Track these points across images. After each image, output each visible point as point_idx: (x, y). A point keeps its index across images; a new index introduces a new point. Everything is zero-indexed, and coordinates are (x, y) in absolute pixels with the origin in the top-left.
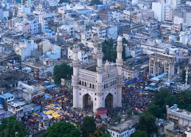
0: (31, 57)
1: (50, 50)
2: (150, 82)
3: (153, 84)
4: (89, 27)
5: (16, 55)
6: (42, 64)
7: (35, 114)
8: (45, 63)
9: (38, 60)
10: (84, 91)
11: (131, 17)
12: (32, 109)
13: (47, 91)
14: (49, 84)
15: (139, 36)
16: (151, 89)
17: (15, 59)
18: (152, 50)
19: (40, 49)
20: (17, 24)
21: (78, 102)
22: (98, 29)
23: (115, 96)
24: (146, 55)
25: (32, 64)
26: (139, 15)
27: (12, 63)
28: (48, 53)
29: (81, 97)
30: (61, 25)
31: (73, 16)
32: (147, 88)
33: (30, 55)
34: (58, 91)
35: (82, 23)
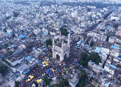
0: (39, 34)
1: (45, 31)
2: (77, 45)
3: (78, 46)
4: (56, 22)
5: (34, 34)
6: (42, 38)
7: (39, 64)
8: (43, 37)
9: (41, 36)
10: (57, 53)
11: (66, 17)
12: (38, 62)
13: (44, 51)
14: (44, 48)
15: (70, 24)
16: (78, 47)
17: (34, 35)
18: (74, 30)
19: (42, 31)
20: (35, 21)
21: (54, 56)
22: (58, 22)
23: (67, 54)
24: (73, 31)
25: (39, 37)
26: (68, 16)
27: (32, 37)
28: (44, 33)
29: (56, 55)
30: (48, 21)
31: (51, 18)
32: (76, 47)
33: (38, 33)
34: (47, 50)
35: (54, 20)
